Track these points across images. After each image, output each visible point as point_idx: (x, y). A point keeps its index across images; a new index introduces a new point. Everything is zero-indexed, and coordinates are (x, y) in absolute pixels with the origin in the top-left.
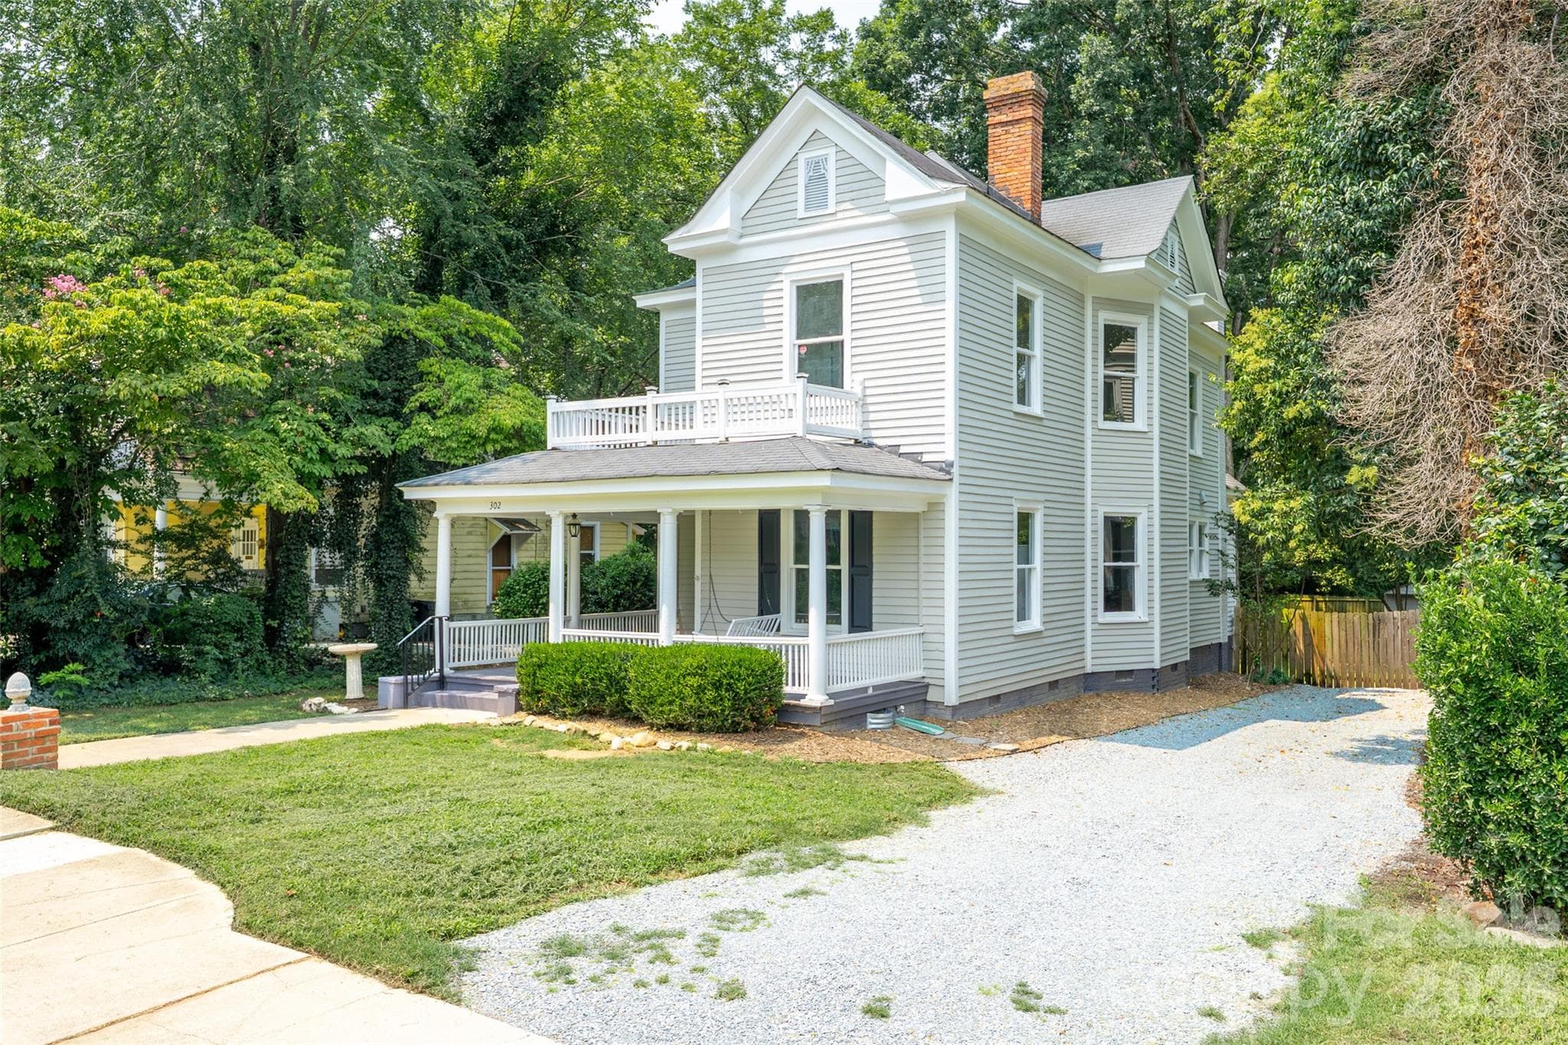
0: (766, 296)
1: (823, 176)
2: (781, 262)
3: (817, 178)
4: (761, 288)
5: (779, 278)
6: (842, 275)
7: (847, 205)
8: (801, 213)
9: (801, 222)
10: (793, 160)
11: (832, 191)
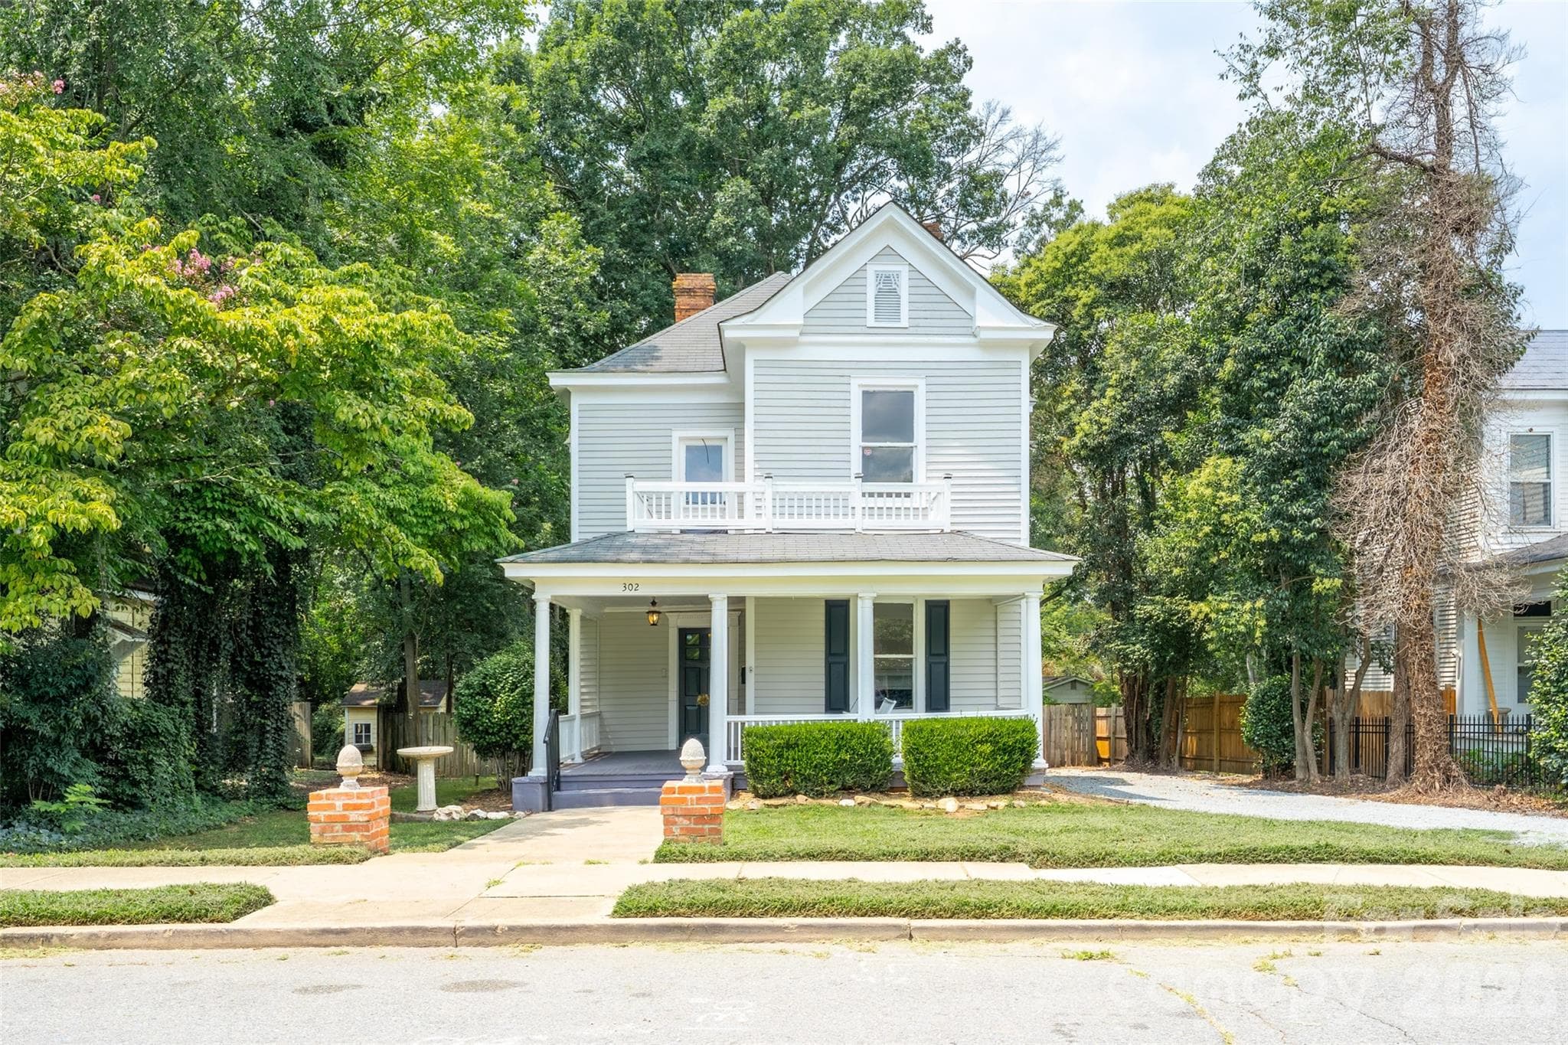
0: (831, 396)
1: (894, 291)
2: (853, 365)
3: (887, 291)
5: (848, 380)
6: (916, 386)
7: (919, 322)
8: (871, 321)
9: (873, 331)
10: (863, 269)
11: (905, 307)
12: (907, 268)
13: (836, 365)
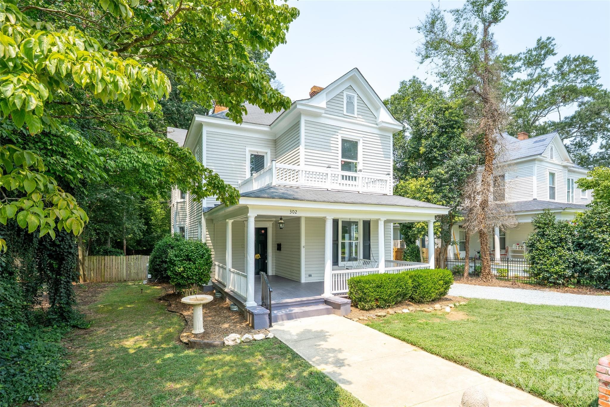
0: (332, 139)
1: (352, 103)
2: (339, 128)
3: (350, 103)
4: (331, 136)
5: (337, 134)
6: (359, 140)
7: (360, 116)
8: (345, 113)
9: (345, 116)
10: (342, 92)
11: (356, 110)
12: (356, 95)
13: (333, 127)
